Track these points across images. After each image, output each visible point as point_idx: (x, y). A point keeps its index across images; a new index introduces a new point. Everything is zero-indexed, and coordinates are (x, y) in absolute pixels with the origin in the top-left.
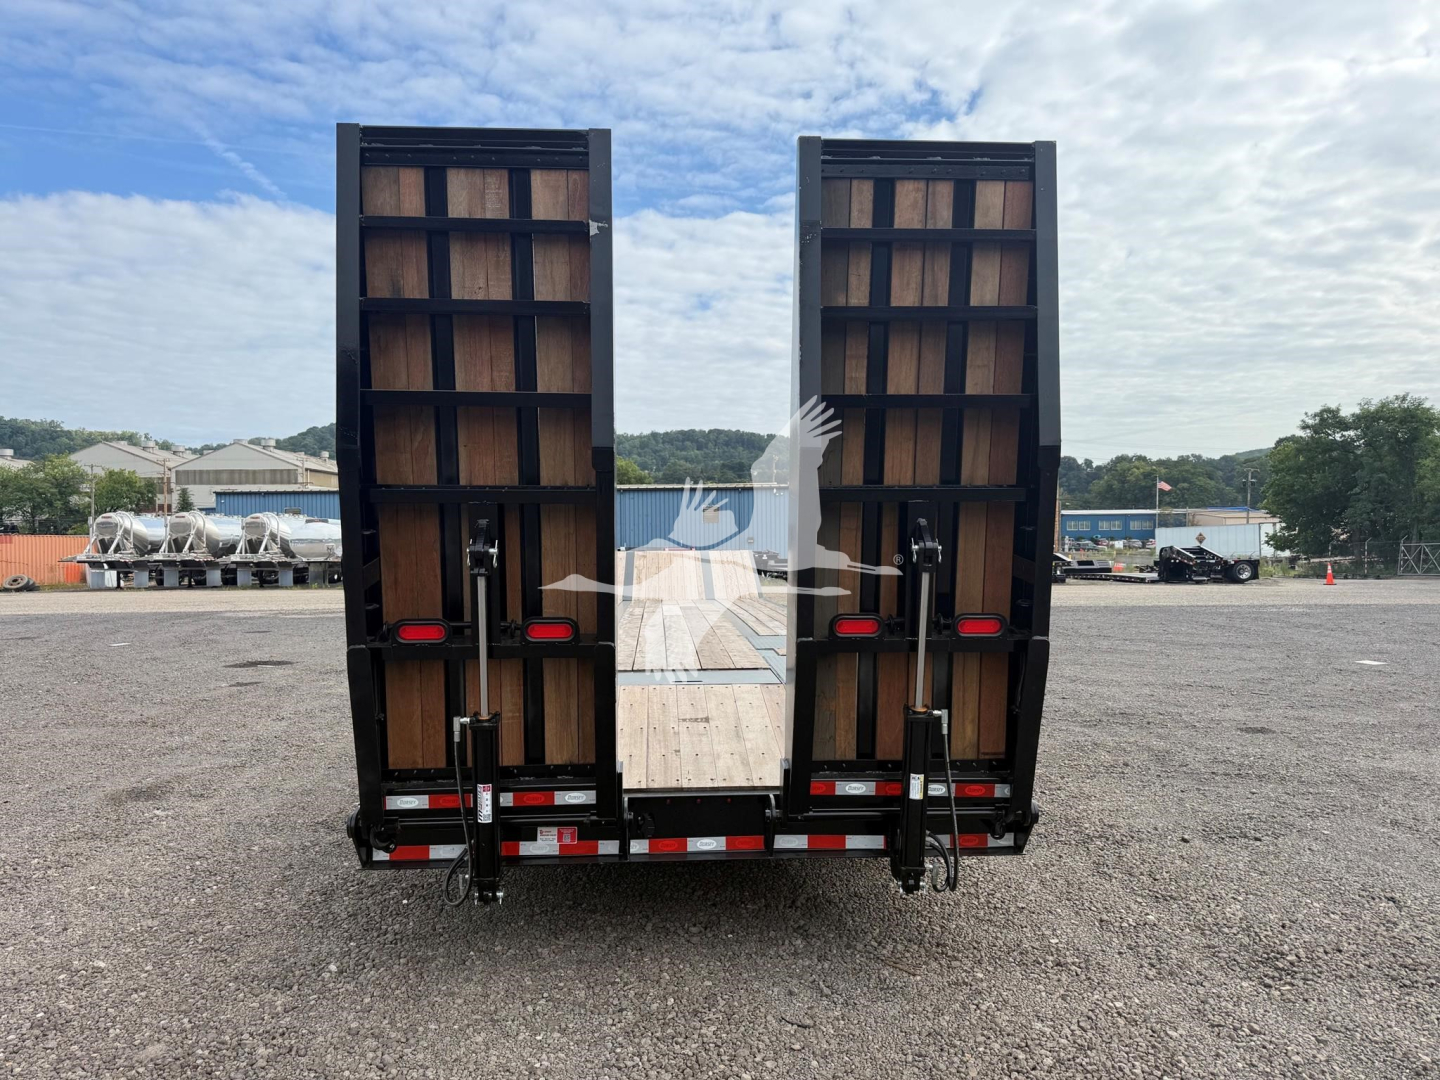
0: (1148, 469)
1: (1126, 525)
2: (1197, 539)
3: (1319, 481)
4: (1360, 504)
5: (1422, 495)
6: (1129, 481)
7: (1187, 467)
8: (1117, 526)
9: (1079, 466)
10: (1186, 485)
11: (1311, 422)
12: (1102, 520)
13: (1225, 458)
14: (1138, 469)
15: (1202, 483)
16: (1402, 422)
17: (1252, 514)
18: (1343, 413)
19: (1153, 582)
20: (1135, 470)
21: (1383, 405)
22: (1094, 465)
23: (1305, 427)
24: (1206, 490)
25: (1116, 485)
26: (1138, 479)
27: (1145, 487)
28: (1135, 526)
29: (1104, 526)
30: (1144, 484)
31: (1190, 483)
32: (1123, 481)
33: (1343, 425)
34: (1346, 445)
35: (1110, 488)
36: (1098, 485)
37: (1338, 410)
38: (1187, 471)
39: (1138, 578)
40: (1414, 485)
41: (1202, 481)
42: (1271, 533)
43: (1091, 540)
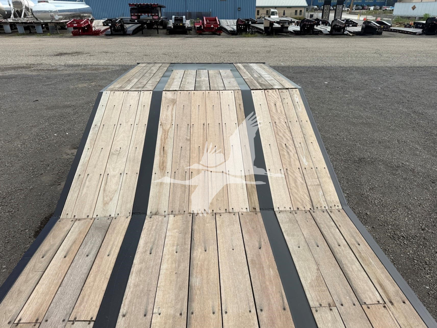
2: (412, 8)
8: (371, 1)
39: (412, 32)
43: (361, 6)
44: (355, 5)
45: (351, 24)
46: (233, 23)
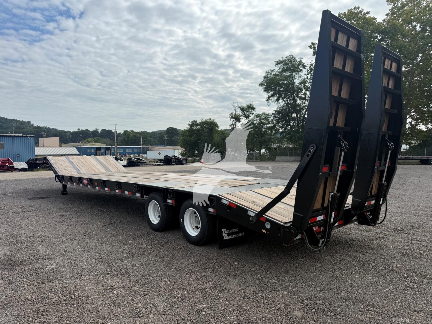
0: (135, 134)
1: (133, 150)
3: (193, 139)
4: (202, 145)
5: (214, 143)
6: (130, 138)
7: (145, 134)
8: (131, 151)
9: (113, 133)
10: (145, 139)
11: (190, 124)
12: (127, 149)
13: (152, 132)
14: (132, 134)
15: (149, 139)
16: (210, 125)
17: (166, 147)
18: (197, 122)
19: (163, 165)
20: (131, 135)
21: (206, 120)
22: (117, 133)
23: (189, 125)
24: (150, 141)
25: (126, 139)
26: (132, 137)
27: (134, 140)
28: (136, 150)
29: (127, 150)
30: (134, 139)
31: (146, 139)
32: (128, 138)
33: (197, 125)
34: (198, 130)
35: (124, 140)
36: (121, 139)
37: (196, 121)
38: (146, 135)
40: (213, 140)
41: (149, 138)
42: (181, 152)
43: (124, 154)
44: (119, 154)
45: (119, 159)
46: (19, 165)
